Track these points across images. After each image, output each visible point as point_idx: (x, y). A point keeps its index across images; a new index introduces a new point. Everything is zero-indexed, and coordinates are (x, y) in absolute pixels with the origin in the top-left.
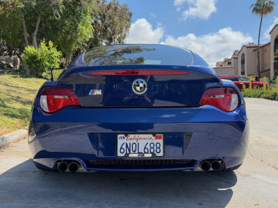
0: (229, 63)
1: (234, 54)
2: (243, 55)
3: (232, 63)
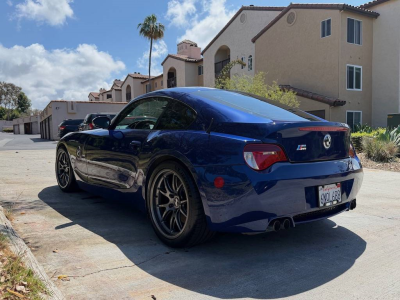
0: (109, 96)
1: (115, 84)
2: (129, 87)
3: (113, 96)
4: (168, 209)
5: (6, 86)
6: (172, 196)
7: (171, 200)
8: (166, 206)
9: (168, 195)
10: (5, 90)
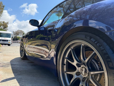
4: (75, 77)
5: (20, 31)
6: (79, 65)
7: (78, 69)
8: (74, 73)
9: (75, 63)
10: (20, 32)
